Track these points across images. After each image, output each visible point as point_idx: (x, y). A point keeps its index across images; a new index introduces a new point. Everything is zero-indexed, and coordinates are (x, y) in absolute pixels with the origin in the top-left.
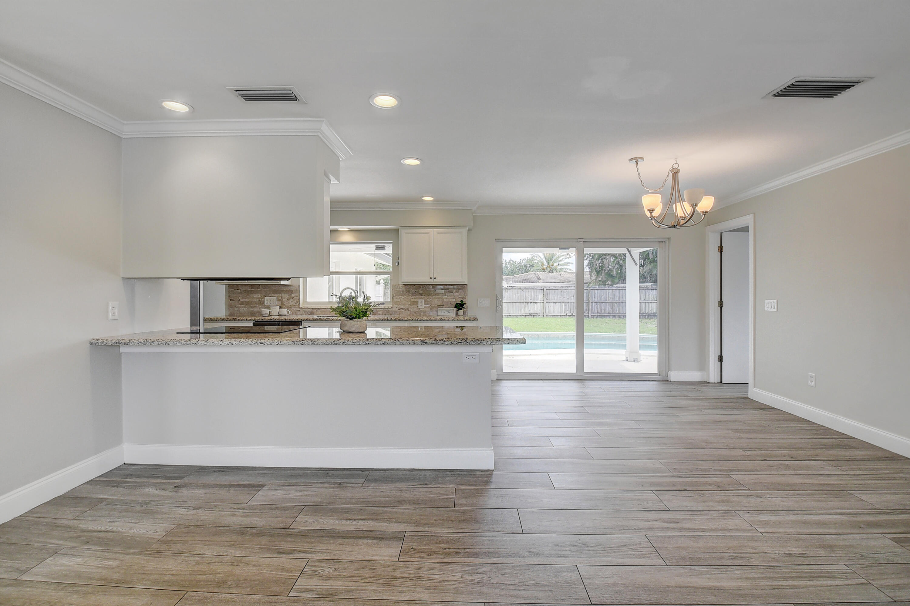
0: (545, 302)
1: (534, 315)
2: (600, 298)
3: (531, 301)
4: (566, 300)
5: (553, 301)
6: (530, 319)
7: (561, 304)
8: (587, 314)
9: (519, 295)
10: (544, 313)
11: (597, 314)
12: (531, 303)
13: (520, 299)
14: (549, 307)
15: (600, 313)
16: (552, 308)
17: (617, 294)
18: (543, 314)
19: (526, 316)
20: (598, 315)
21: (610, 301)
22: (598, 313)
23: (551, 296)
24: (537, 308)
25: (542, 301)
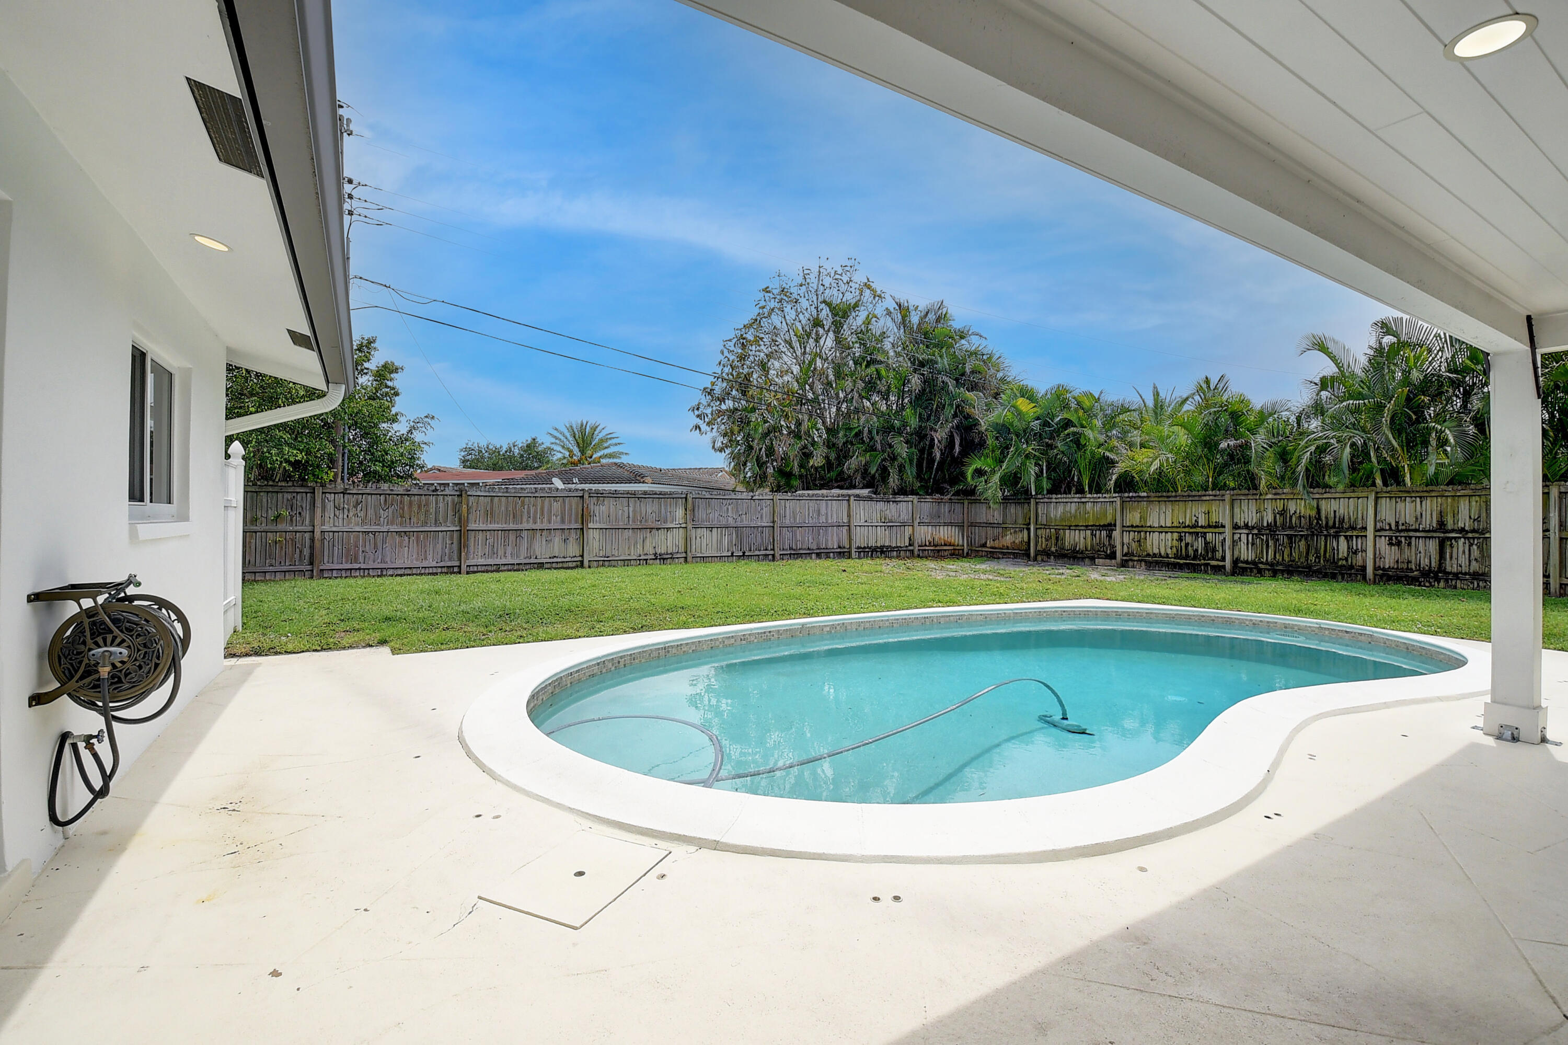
0: (690, 526)
1: (664, 559)
2: (795, 519)
3: (658, 525)
4: (731, 522)
5: (707, 524)
6: (657, 567)
7: (722, 531)
8: (772, 552)
9: (631, 509)
10: (686, 552)
11: (789, 552)
12: (658, 529)
13: (634, 521)
14: (698, 538)
15: (794, 550)
16: (706, 542)
17: (823, 511)
18: (684, 555)
19: (646, 560)
20: (790, 554)
21: (811, 522)
22: (791, 549)
23: (701, 514)
24: (670, 542)
25: (684, 525)
